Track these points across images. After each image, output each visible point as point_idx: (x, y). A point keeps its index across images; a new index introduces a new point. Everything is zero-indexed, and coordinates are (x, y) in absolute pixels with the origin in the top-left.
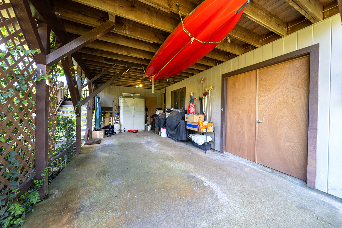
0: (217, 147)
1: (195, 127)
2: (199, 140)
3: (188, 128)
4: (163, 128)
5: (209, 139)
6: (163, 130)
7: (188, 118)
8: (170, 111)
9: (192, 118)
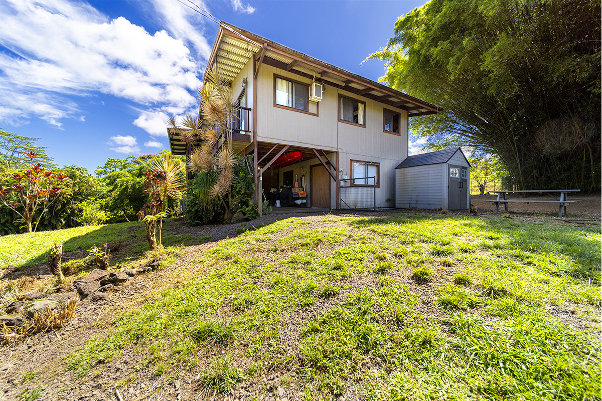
0: (309, 206)
1: (296, 195)
2: (299, 202)
3: (293, 196)
4: (278, 200)
5: (304, 201)
6: (278, 202)
7: (293, 190)
8: (282, 187)
9: (295, 190)
